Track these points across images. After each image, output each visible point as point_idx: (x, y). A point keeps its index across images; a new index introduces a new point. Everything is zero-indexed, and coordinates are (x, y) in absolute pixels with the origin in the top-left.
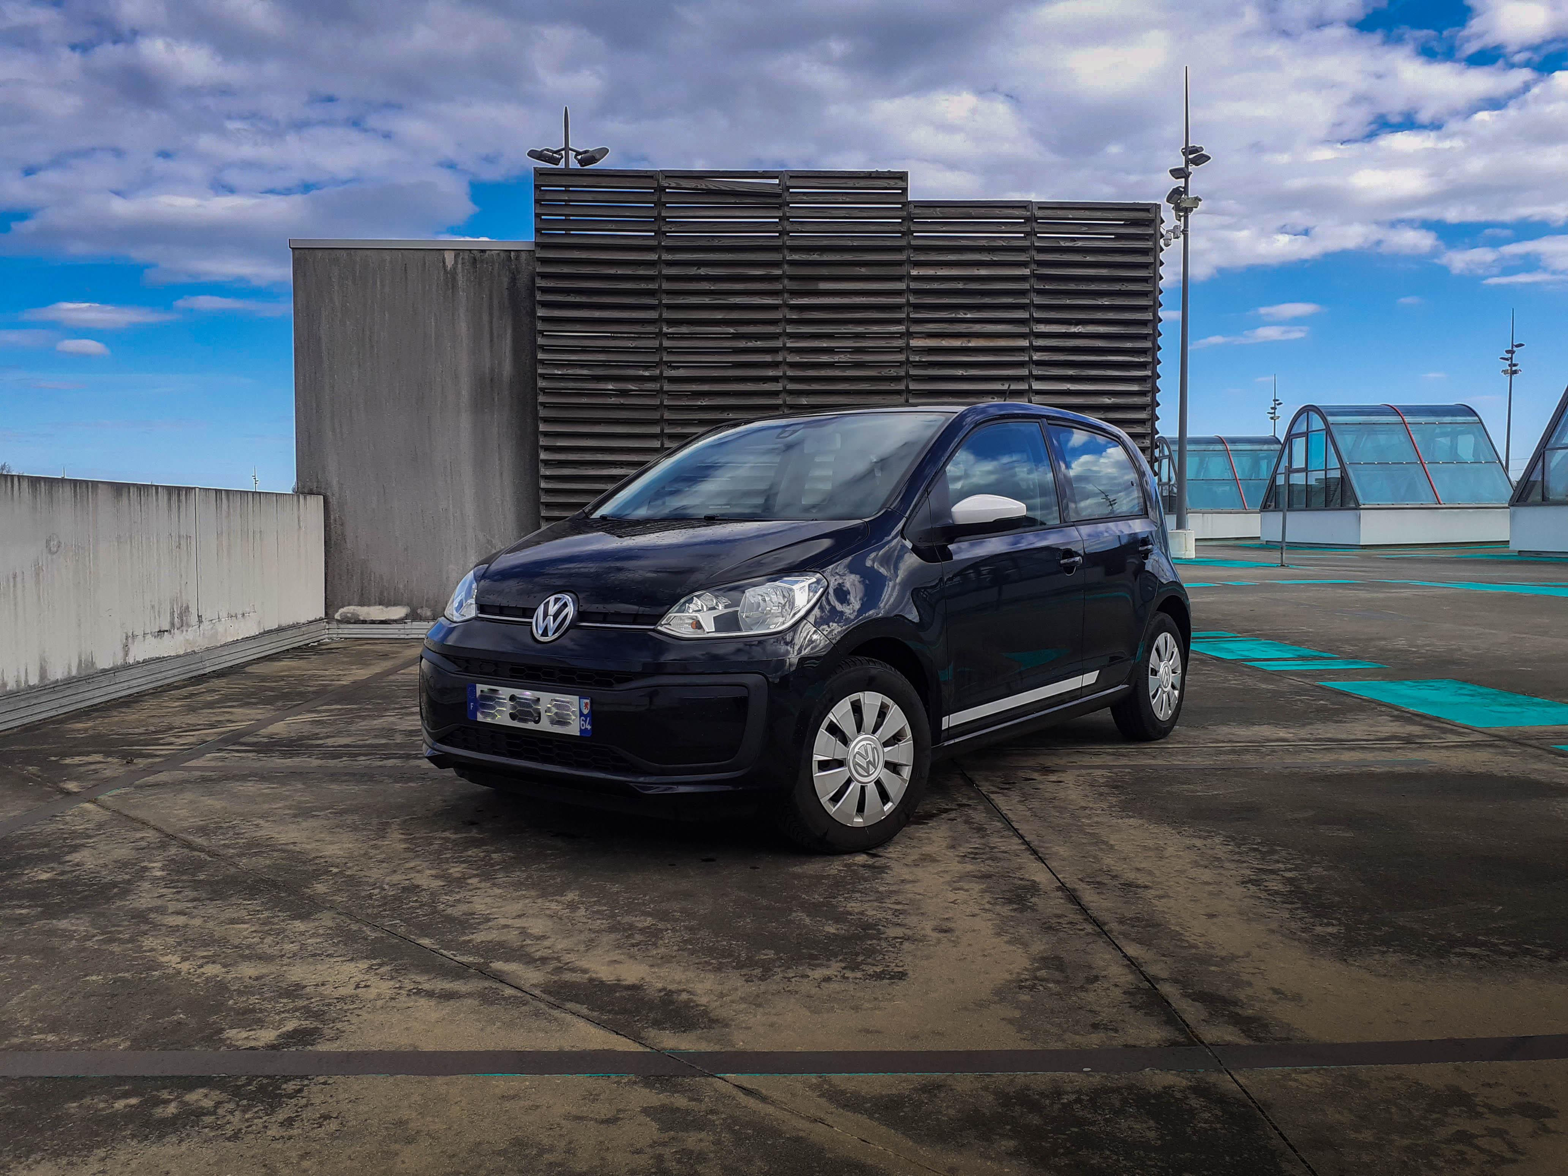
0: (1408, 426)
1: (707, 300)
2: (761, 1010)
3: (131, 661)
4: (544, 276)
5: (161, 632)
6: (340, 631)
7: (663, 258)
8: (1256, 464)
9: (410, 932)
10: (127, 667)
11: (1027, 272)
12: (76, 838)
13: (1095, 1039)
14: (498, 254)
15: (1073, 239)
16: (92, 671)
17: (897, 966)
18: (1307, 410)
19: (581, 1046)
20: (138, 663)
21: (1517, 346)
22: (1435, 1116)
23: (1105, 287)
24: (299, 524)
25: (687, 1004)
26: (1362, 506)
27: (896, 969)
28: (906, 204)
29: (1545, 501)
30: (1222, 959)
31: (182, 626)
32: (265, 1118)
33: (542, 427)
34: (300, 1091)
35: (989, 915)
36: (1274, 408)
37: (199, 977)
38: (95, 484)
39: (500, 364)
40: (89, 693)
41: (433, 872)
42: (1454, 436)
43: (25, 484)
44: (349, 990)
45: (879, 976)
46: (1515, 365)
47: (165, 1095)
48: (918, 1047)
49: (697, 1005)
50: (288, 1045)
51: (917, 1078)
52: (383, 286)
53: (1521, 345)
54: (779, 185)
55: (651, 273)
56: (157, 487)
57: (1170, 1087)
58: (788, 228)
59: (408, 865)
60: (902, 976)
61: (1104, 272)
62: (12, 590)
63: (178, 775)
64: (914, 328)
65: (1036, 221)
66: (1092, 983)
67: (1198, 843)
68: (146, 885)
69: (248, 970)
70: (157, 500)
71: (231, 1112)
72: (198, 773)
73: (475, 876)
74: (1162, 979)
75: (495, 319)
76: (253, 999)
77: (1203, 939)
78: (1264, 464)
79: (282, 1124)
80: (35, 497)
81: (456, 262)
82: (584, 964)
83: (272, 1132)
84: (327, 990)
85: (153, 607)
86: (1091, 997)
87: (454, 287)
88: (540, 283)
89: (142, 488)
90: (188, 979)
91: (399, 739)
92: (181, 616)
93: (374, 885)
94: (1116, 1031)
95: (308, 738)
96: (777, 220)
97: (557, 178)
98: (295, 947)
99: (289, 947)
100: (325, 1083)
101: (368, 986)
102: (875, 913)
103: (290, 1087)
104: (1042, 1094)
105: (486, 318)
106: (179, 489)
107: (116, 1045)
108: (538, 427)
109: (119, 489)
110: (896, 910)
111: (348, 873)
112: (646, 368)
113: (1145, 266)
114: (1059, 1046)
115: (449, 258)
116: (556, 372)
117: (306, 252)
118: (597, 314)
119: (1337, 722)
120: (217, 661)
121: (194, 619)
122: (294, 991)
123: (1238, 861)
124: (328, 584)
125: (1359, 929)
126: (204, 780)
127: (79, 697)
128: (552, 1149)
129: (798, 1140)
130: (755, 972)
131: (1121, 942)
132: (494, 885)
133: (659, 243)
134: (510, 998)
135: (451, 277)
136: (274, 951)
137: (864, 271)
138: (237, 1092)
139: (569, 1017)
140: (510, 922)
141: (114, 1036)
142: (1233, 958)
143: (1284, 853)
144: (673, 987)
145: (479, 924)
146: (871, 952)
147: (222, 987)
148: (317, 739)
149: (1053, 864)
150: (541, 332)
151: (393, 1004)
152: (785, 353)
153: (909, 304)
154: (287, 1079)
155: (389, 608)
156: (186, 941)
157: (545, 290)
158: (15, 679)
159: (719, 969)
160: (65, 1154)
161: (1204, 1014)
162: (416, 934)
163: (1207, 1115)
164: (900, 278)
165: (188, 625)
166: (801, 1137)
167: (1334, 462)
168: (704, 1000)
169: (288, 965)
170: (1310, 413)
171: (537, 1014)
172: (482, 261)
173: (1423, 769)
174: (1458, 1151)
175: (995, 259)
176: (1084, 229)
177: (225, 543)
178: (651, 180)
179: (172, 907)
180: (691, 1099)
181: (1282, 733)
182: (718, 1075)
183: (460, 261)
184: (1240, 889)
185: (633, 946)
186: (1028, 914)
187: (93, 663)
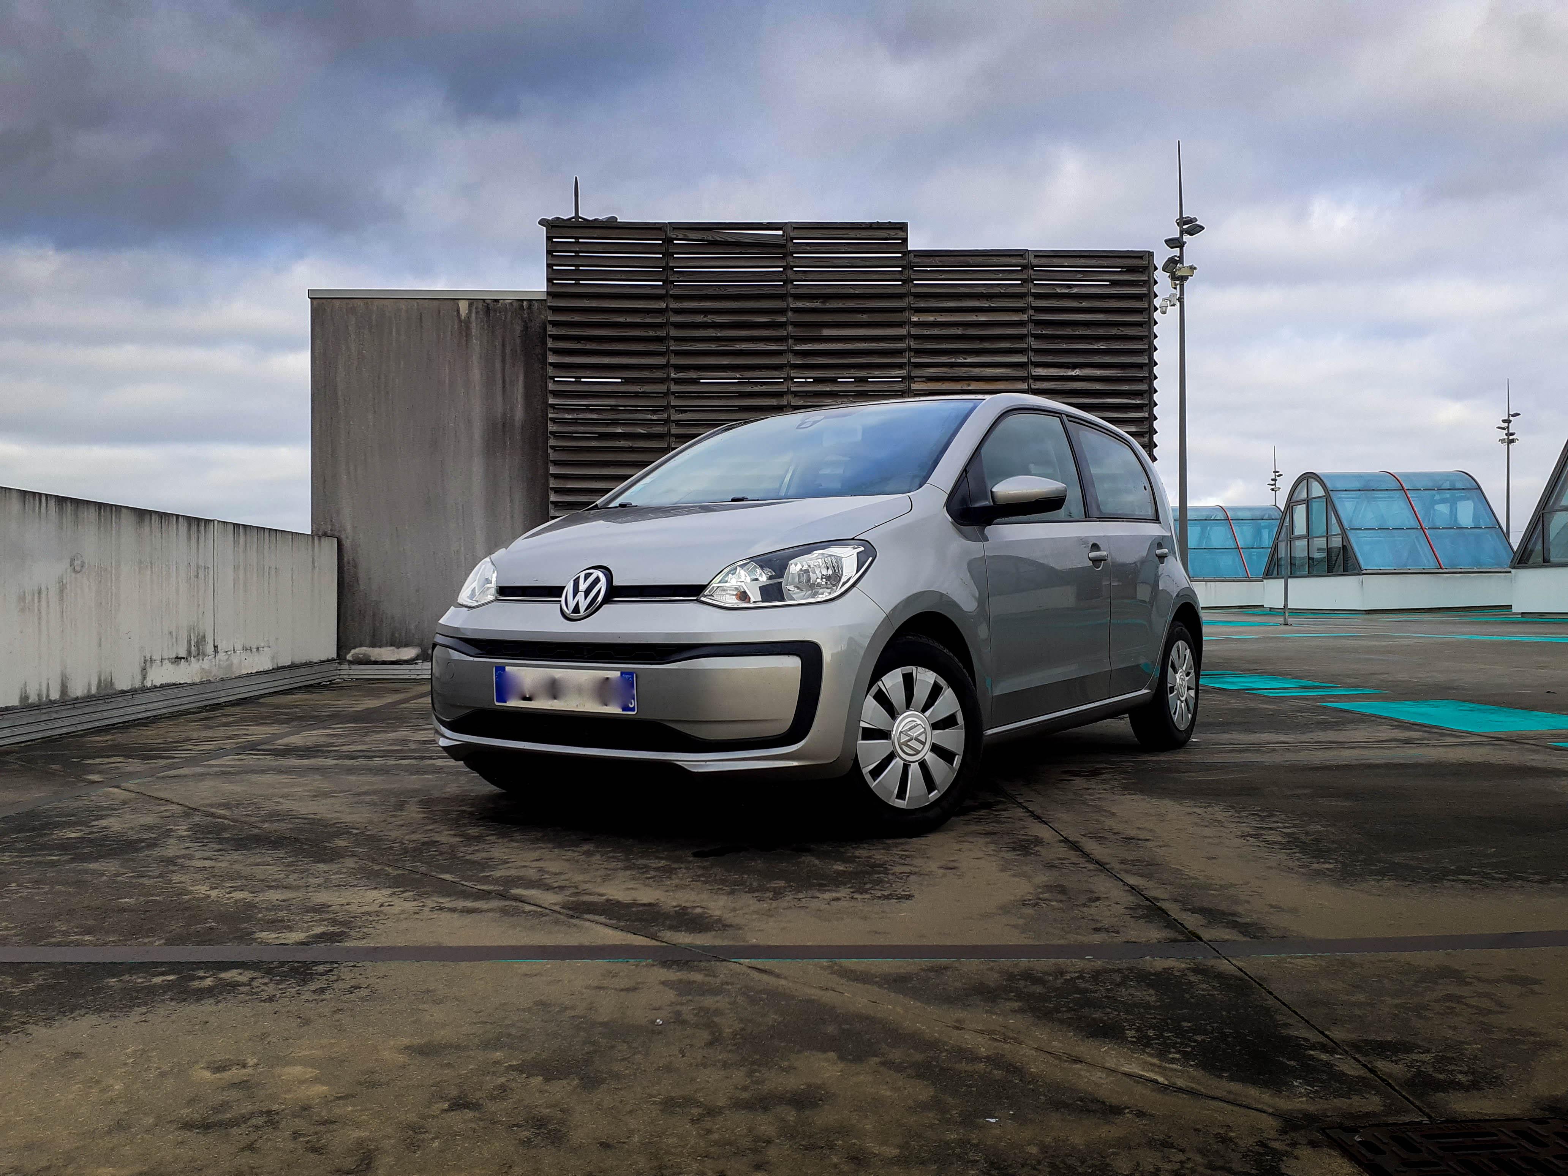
0: (1408, 492)
1: (713, 347)
2: (773, 919)
3: (148, 684)
4: (555, 324)
5: (178, 659)
6: (351, 672)
7: (671, 306)
8: (1258, 533)
9: (431, 870)
10: (144, 690)
11: (1025, 317)
12: (103, 810)
13: (1097, 938)
14: (511, 304)
15: (1069, 286)
16: (111, 692)
17: (903, 891)
18: (1308, 477)
19: (600, 942)
20: (156, 687)
21: (1513, 416)
22: (1425, 985)
23: (1101, 332)
24: (313, 563)
25: (701, 916)
26: (1365, 572)
27: (903, 893)
28: (906, 253)
29: (1546, 562)
30: (1221, 886)
31: (198, 654)
32: (298, 988)
33: (553, 470)
34: (331, 971)
35: (993, 859)
36: (1275, 480)
37: (228, 899)
38: (118, 508)
39: (512, 409)
40: (108, 713)
41: (452, 832)
42: (1453, 503)
43: (52, 503)
44: (375, 907)
45: (887, 897)
46: (1512, 434)
47: (201, 973)
48: (924, 942)
49: (711, 916)
50: (317, 943)
51: (926, 962)
52: (398, 333)
53: (1518, 414)
54: (783, 236)
55: (659, 320)
56: (177, 516)
57: (1169, 969)
58: (792, 277)
59: (426, 828)
60: (909, 897)
61: (1100, 317)
62: (36, 605)
63: (199, 770)
64: (916, 372)
65: (1032, 269)
66: (1094, 901)
67: (1199, 810)
68: (172, 841)
69: (275, 896)
70: (177, 529)
71: (265, 984)
72: (217, 769)
73: (492, 835)
74: (1162, 900)
75: (507, 366)
76: (281, 914)
77: (1203, 873)
78: (1265, 534)
79: (314, 992)
80: (61, 518)
81: (470, 311)
82: (602, 890)
83: (307, 996)
84: (353, 908)
85: (171, 633)
86: (1093, 911)
87: (468, 336)
88: (551, 330)
89: (163, 516)
90: (217, 901)
91: (413, 746)
92: (197, 645)
93: (394, 841)
94: (1118, 933)
95: (324, 746)
96: (781, 269)
97: (569, 230)
98: (320, 881)
99: (312, 881)
100: (354, 966)
101: (392, 905)
102: (881, 857)
103: (321, 968)
104: (1046, 973)
105: (498, 365)
106: (198, 520)
107: (151, 943)
108: (548, 470)
109: (141, 514)
110: (902, 855)
111: (368, 833)
112: (654, 412)
113: (1140, 311)
114: (1062, 942)
115: (463, 307)
116: (567, 416)
117: (324, 301)
118: (606, 360)
119: (1336, 730)
120: (231, 692)
121: (210, 649)
122: (321, 908)
123: (1238, 822)
124: (341, 624)
125: (1355, 865)
126: (224, 773)
127: (98, 716)
128: (573, 1008)
129: (810, 1001)
130: (767, 895)
131: (1123, 876)
132: (512, 841)
133: (667, 292)
134: (530, 912)
135: (465, 326)
136: (302, 883)
137: (865, 318)
138: (269, 972)
139: (587, 924)
140: (528, 864)
141: (149, 937)
142: (1232, 885)
143: (1283, 817)
144: (687, 905)
145: (498, 865)
146: (880, 882)
147: (250, 906)
148: (332, 746)
149: (1055, 825)
150: (552, 378)
151: (417, 916)
152: (790, 397)
153: (910, 349)
154: (316, 963)
155: (400, 650)
156: (214, 876)
157: (556, 338)
158: (37, 692)
159: (732, 892)
160: (108, 1011)
161: (1204, 922)
162: (437, 872)
163: (1204, 986)
164: (900, 325)
165: (204, 655)
166: (814, 1000)
167: (1335, 529)
168: (717, 913)
169: (315, 891)
170: (1311, 480)
171: (557, 922)
172: (495, 311)
173: (1422, 761)
174: (1447, 1007)
175: (992, 305)
176: (1079, 276)
177: (241, 576)
178: (659, 232)
179: (198, 855)
180: (706, 975)
181: (1283, 738)
182: (733, 960)
183: (474, 311)
184: (1242, 841)
185: (648, 878)
186: (1032, 857)
187: (112, 684)
